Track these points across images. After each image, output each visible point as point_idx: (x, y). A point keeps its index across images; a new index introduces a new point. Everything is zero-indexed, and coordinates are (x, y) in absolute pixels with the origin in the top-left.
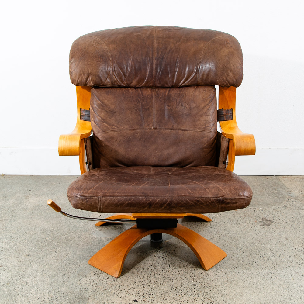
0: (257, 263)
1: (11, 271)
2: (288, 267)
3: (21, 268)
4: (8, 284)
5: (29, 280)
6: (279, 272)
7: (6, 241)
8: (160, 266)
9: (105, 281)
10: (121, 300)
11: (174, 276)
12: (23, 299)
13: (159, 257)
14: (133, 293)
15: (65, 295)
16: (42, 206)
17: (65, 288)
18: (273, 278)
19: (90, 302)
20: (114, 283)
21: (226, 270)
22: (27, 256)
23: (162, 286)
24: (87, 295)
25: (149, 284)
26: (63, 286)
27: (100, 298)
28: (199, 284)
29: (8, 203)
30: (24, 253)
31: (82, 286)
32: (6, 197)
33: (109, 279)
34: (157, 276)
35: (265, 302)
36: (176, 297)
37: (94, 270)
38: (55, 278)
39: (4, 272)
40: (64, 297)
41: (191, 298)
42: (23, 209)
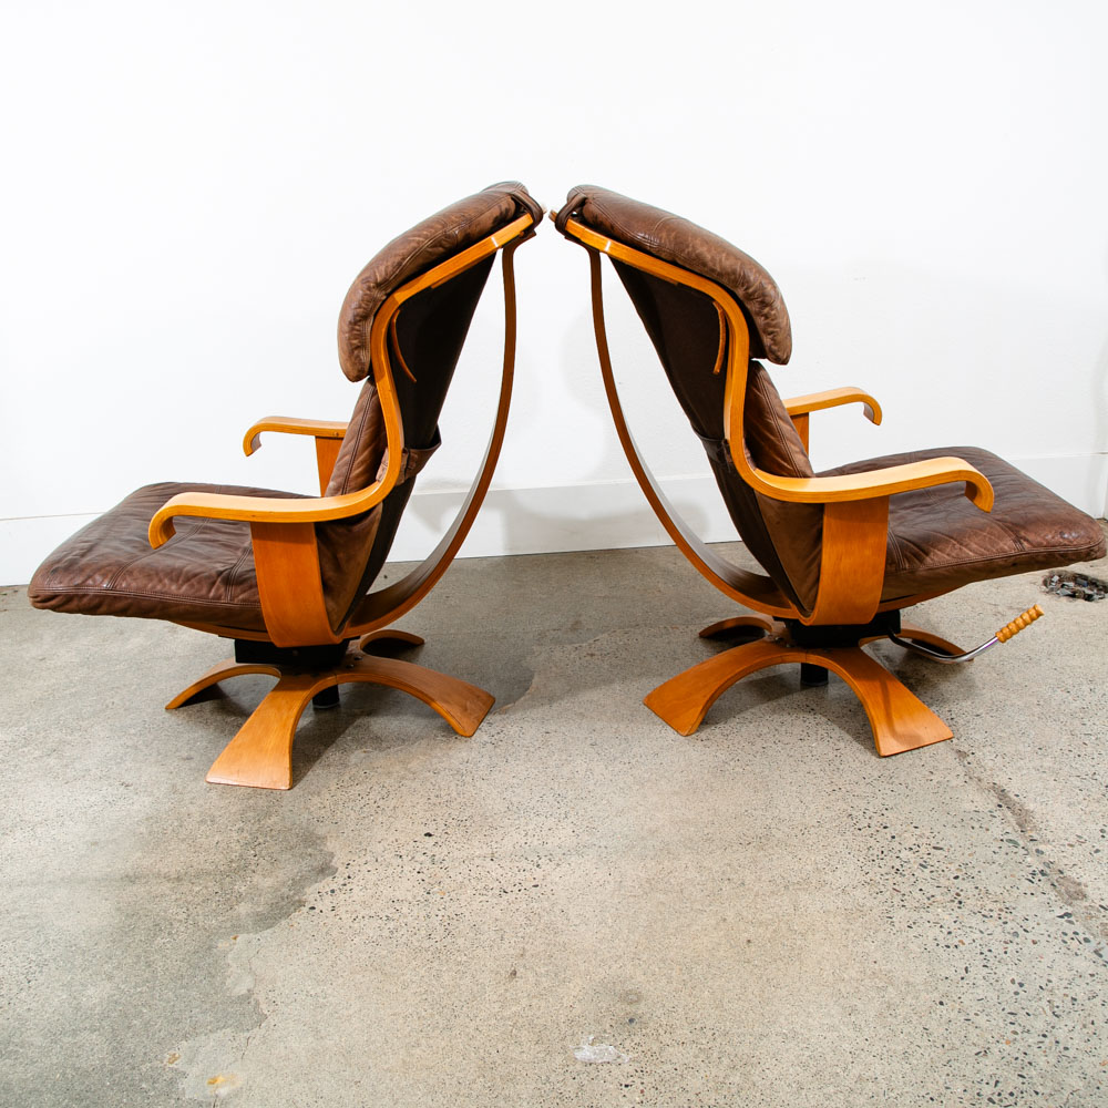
0: (705, 743)
1: (151, 794)
2: (774, 746)
3: (174, 786)
4: (147, 819)
5: (193, 809)
6: (751, 757)
7: (133, 731)
8: (486, 760)
9: (363, 801)
10: (397, 835)
11: (515, 781)
12: (183, 846)
13: (485, 744)
14: (424, 820)
15: (273, 833)
16: (209, 648)
17: (274, 819)
18: (737, 769)
19: (328, 844)
20: (381, 803)
21: (633, 761)
22: (184, 759)
23: (488, 802)
24: (321, 831)
25: (459, 800)
26: (268, 815)
27: (352, 835)
28: (570, 793)
29: (129, 647)
30: (178, 754)
31: (310, 813)
32: (122, 633)
33: (371, 796)
34: (477, 784)
35: (710, 819)
36: (517, 822)
37: (336, 780)
38: (251, 802)
39: (136, 797)
40: (272, 837)
41: (551, 822)
42: (168, 659)
